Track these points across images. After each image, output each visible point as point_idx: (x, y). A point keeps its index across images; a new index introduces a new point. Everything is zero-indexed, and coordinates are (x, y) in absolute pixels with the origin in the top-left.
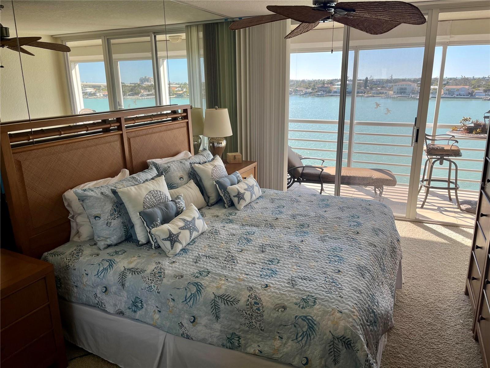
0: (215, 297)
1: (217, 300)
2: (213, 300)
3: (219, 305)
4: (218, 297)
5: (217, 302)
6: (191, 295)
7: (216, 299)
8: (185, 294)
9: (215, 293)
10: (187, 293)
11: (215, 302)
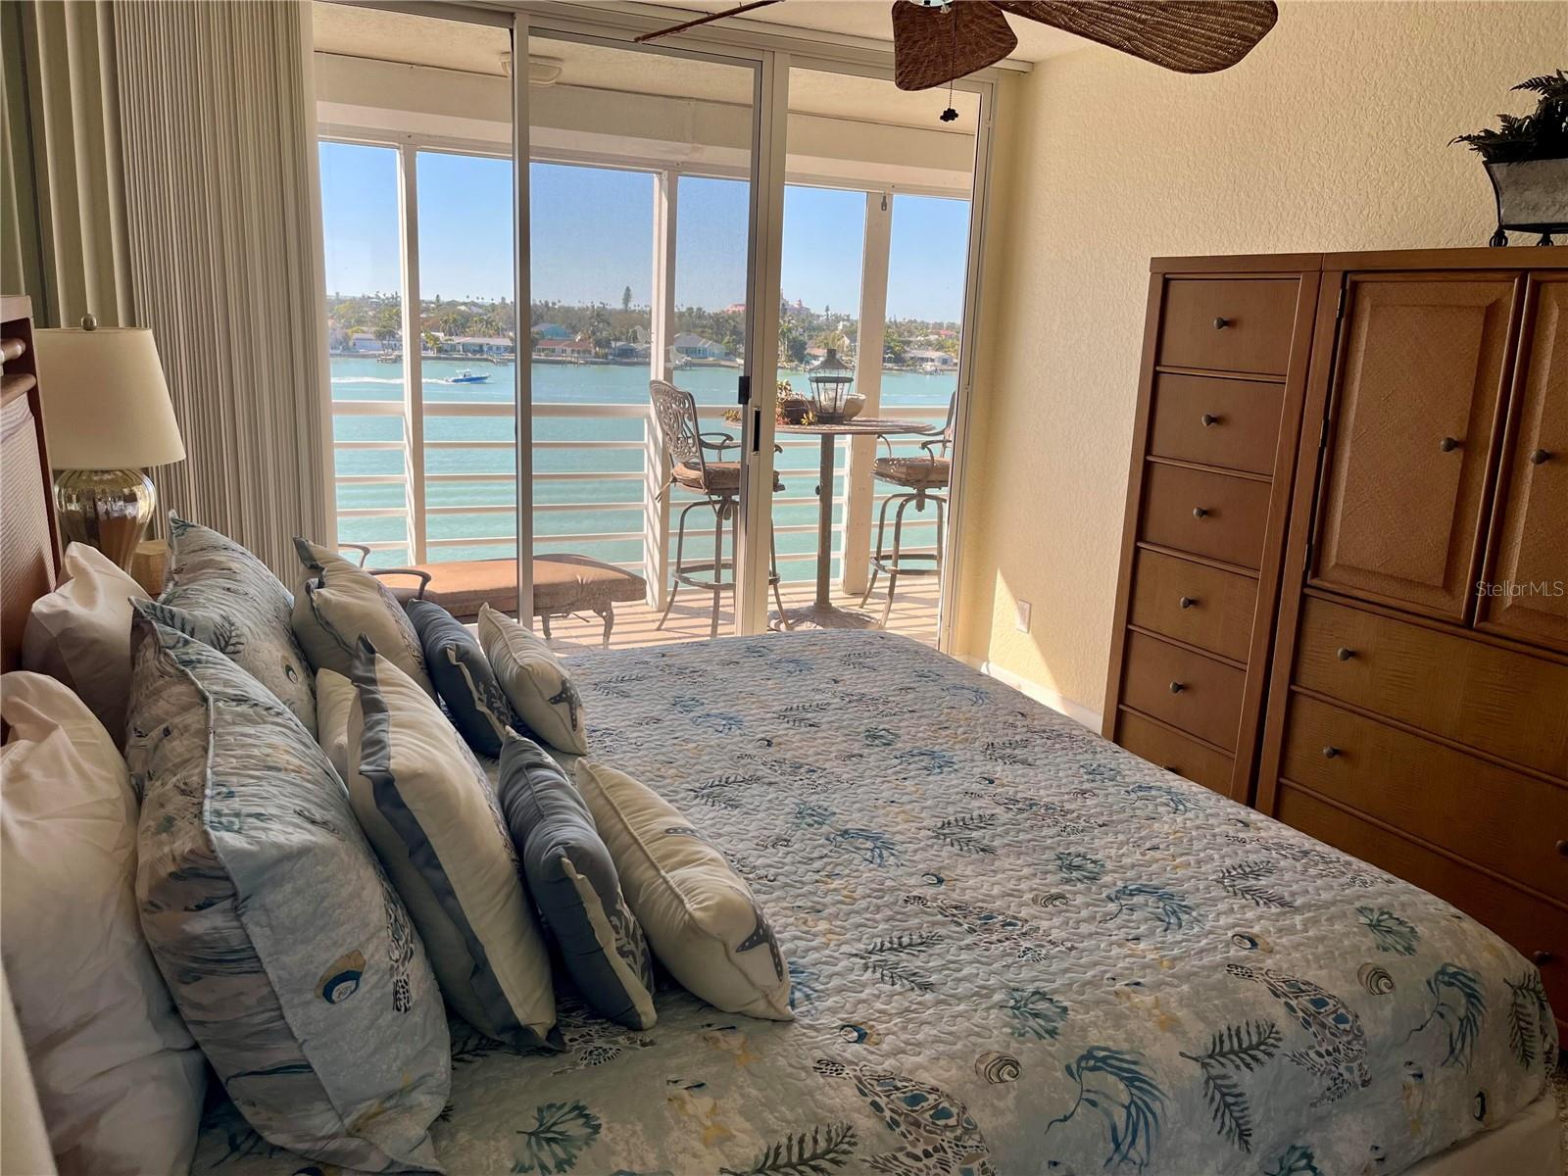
0: (1204, 1065)
1: (1217, 1070)
2: (1207, 1082)
3: (1235, 1086)
4: (1210, 1056)
5: (1224, 1077)
6: (1129, 1114)
7: (1213, 1072)
8: (1107, 1123)
9: (1188, 1054)
10: (1108, 1114)
11: (1219, 1082)
